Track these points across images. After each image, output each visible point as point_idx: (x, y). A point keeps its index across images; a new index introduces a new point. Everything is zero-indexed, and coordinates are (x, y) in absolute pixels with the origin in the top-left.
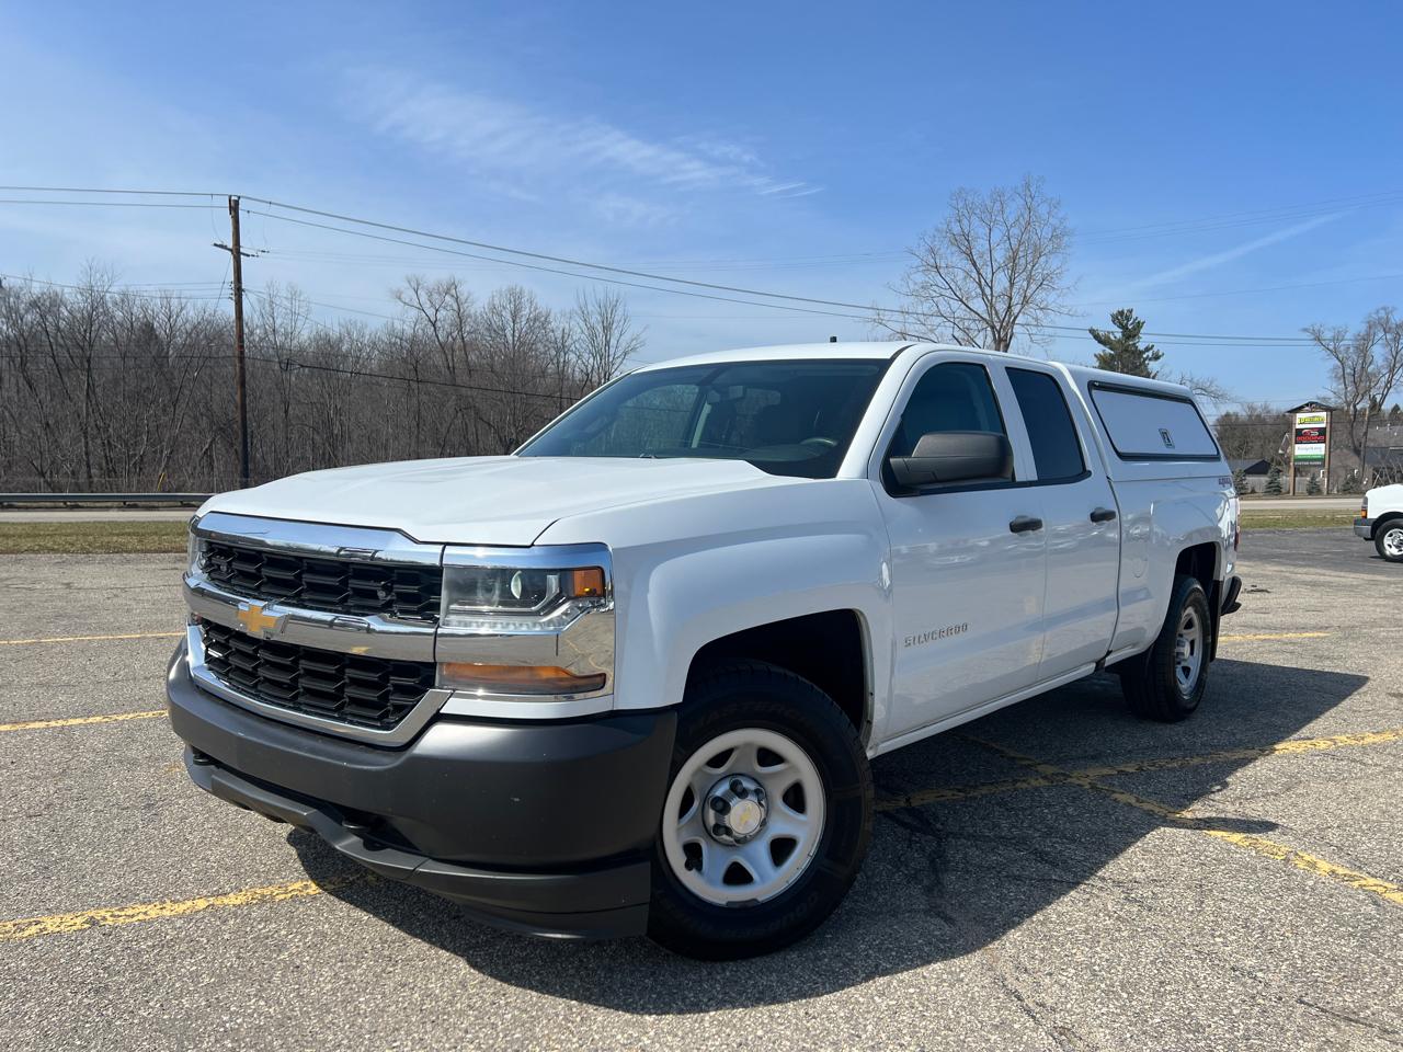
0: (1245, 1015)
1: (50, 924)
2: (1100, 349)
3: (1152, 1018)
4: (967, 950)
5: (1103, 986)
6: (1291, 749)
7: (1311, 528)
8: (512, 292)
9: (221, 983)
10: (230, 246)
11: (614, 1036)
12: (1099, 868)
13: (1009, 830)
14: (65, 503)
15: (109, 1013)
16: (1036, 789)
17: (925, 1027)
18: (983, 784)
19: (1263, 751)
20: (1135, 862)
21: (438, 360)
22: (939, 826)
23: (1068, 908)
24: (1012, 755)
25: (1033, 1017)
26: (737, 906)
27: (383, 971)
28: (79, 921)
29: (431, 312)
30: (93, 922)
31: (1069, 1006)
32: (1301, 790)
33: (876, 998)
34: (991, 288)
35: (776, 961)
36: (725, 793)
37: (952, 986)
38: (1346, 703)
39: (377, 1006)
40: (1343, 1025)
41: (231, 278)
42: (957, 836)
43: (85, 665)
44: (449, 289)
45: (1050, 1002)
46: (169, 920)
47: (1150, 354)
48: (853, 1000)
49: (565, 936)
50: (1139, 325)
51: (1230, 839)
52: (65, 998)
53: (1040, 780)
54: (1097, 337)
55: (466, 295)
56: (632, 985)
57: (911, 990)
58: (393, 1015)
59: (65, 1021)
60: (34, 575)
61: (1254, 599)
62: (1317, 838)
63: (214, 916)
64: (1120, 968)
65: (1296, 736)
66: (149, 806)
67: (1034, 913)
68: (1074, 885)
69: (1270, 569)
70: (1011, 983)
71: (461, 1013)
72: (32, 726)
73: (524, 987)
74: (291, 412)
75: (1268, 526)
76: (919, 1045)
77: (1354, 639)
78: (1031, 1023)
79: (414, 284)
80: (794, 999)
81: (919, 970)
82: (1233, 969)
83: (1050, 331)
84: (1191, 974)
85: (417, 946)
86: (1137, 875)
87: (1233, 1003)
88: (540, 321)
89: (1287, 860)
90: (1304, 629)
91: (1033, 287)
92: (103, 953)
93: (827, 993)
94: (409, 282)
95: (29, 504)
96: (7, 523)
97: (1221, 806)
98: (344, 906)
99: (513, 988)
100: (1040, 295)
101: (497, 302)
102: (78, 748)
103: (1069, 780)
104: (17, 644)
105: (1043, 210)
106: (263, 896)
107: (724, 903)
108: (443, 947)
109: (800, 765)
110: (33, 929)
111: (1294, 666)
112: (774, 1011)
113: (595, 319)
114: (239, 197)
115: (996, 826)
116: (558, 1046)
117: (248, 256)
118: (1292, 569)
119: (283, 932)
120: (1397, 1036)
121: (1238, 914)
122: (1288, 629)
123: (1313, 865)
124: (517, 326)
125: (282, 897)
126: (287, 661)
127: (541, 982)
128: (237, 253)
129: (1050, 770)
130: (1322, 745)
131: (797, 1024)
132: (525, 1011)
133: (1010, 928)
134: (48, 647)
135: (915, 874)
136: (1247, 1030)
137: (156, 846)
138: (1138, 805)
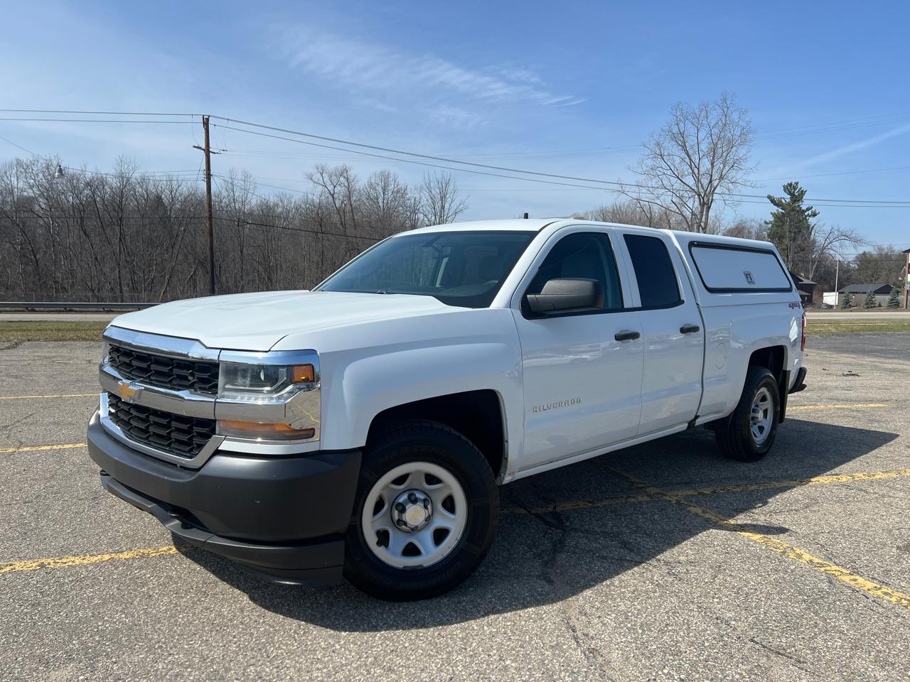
0: (712, 647)
1: (18, 566)
2: (775, 209)
3: (651, 645)
4: (553, 601)
5: (629, 625)
6: (821, 481)
7: (905, 332)
8: (382, 174)
9: (104, 603)
10: (204, 147)
11: (319, 643)
12: (659, 554)
13: (612, 528)
14: (104, 309)
15: (37, 618)
16: (640, 503)
17: (508, 646)
18: (606, 499)
19: (801, 482)
20: (685, 551)
21: (336, 218)
22: (568, 524)
23: (630, 578)
24: (633, 480)
25: (577, 642)
26: (410, 569)
27: (199, 600)
28: (34, 565)
29: (331, 188)
30: (42, 565)
31: (603, 636)
32: (816, 508)
33: (485, 627)
34: (698, 169)
35: (433, 603)
36: (405, 501)
37: (535, 622)
38: (874, 452)
39: (188, 620)
40: (773, 657)
41: (204, 167)
42: (575, 530)
43: (84, 412)
44: (342, 173)
45: (592, 633)
46: (86, 567)
47: (810, 212)
48: (470, 628)
49: (291, 583)
50: (802, 193)
51: (753, 538)
52: (15, 608)
53: (645, 497)
54: (773, 201)
55: (353, 178)
56: (341, 614)
57: (509, 623)
58: (195, 626)
59: (11, 621)
60: (71, 355)
61: (846, 380)
62: (811, 541)
63: (111, 565)
64: (644, 615)
65: (829, 473)
66: (95, 499)
67: (606, 579)
68: (637, 564)
69: (867, 360)
70: (573, 622)
71: (237, 626)
72: (42, 448)
73: (277, 612)
74: (245, 251)
75: (875, 330)
76: (500, 656)
77: (902, 409)
78: (575, 645)
79: (320, 170)
80: (435, 626)
81: (519, 612)
82: (717, 619)
83: (736, 198)
84: (688, 620)
85: (223, 586)
86: (681, 558)
87: (707, 640)
88: (400, 193)
89: (784, 553)
90: (871, 401)
91: (727, 168)
92: (43, 584)
93: (456, 623)
94: (317, 168)
95: (82, 309)
96: (63, 322)
97: (757, 517)
98: (188, 561)
99: (270, 613)
100: (732, 173)
101: (373, 181)
102: (65, 462)
103: (664, 497)
104: (48, 398)
105: (735, 116)
106: (143, 554)
107: (401, 566)
108: (238, 588)
109: (452, 485)
110: (8, 569)
111: (851, 426)
112: (420, 632)
113: (436, 192)
114: (209, 116)
115: (605, 525)
116: (285, 648)
117: (214, 153)
118: (882, 360)
119: (148, 575)
120: (805, 665)
121: (736, 585)
122: (859, 402)
123: (800, 556)
124: (386, 196)
125: (154, 555)
126: (143, 416)
127: (288, 610)
128: (207, 151)
129: (652, 490)
130: (844, 479)
131: (431, 640)
132: (273, 627)
133: (586, 588)
134: (64, 400)
135: (541, 553)
136: (708, 656)
137: (91, 522)
138: (702, 515)
